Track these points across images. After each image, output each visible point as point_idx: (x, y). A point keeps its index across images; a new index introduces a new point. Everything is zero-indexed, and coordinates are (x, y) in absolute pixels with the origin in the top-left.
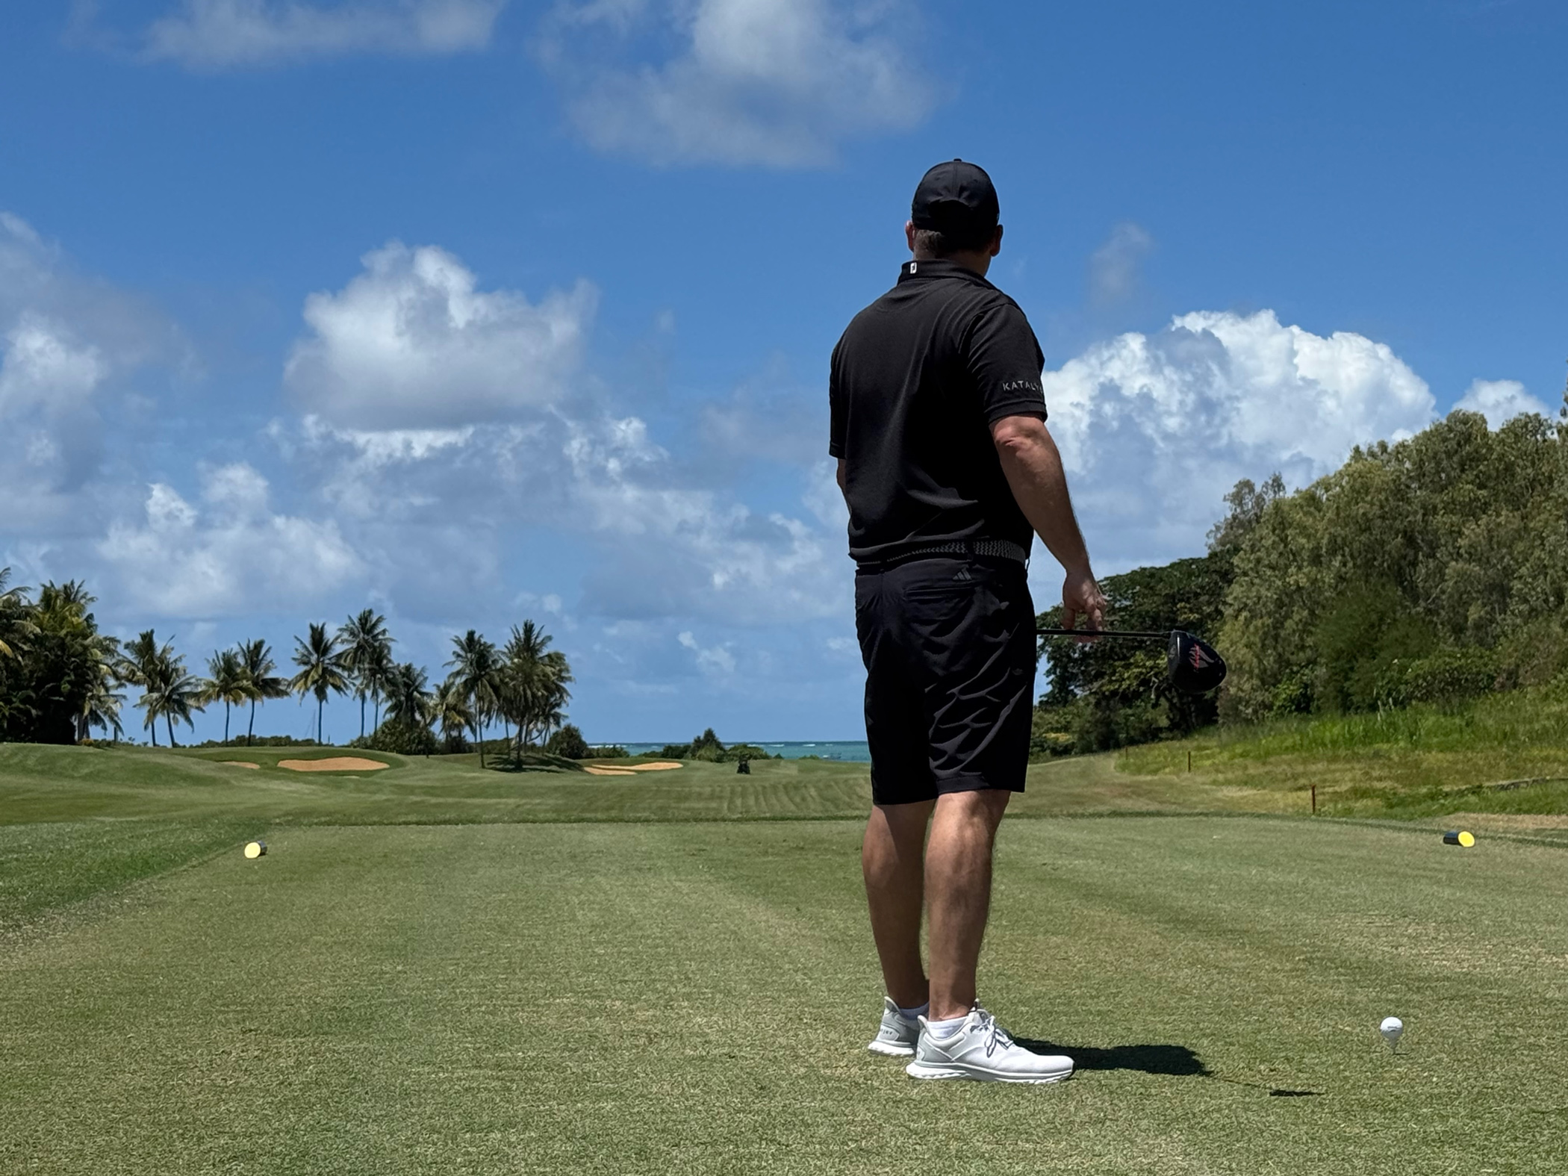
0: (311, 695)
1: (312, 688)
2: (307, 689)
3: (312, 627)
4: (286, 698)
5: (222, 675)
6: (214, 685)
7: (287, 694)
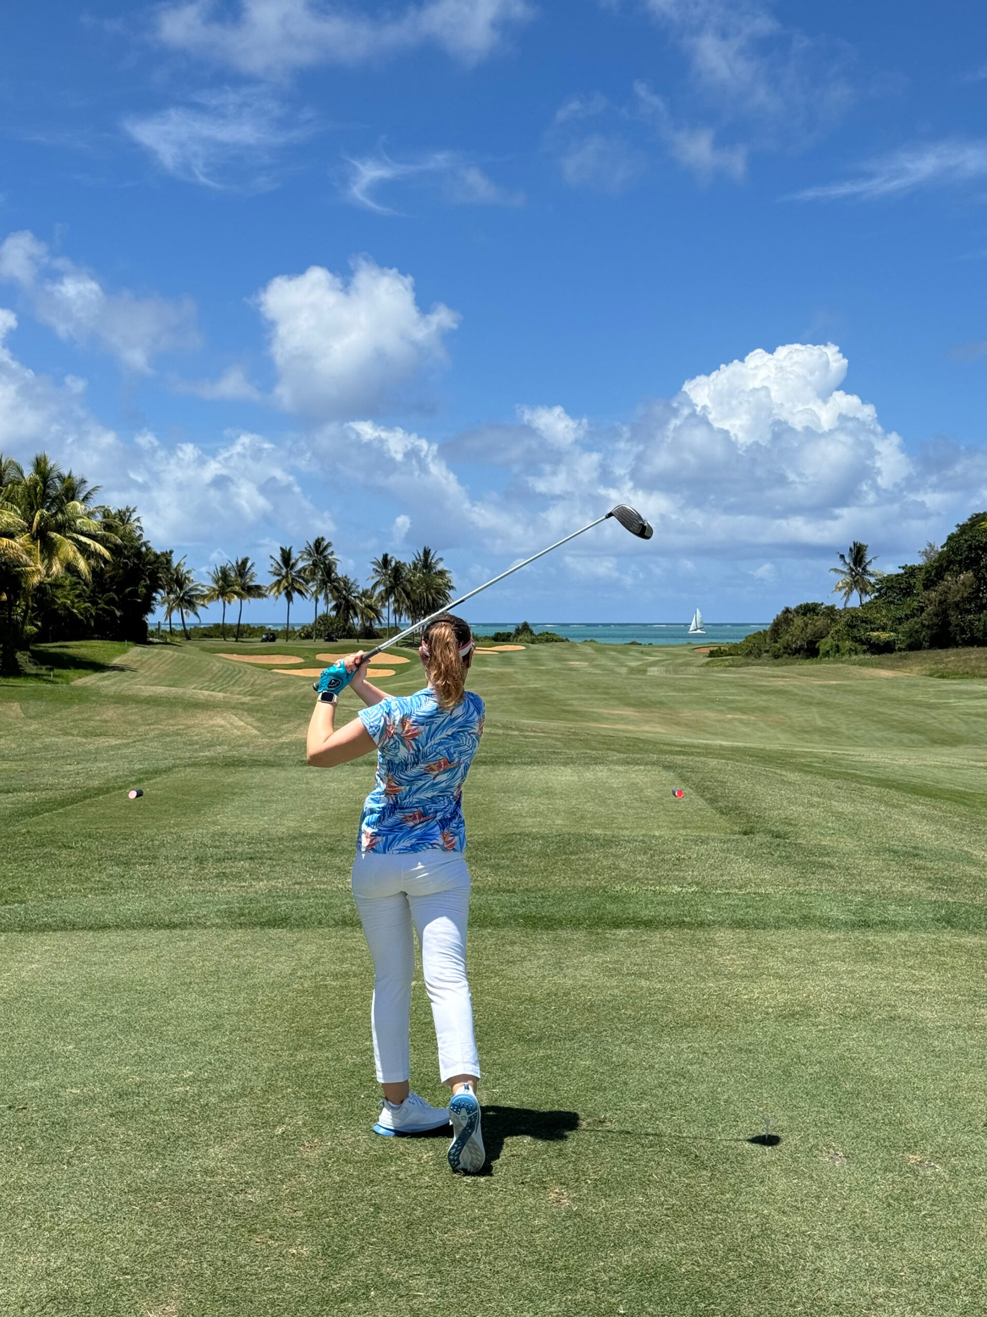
0: (283, 597)
1: (283, 593)
2: (280, 593)
3: (282, 549)
4: (265, 599)
5: (221, 582)
6: (214, 590)
7: (265, 596)
